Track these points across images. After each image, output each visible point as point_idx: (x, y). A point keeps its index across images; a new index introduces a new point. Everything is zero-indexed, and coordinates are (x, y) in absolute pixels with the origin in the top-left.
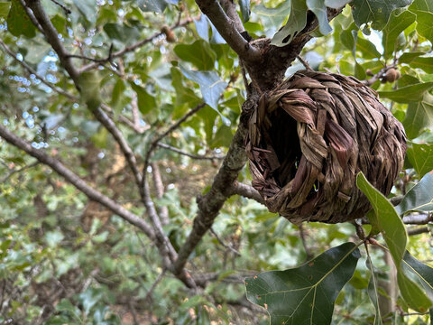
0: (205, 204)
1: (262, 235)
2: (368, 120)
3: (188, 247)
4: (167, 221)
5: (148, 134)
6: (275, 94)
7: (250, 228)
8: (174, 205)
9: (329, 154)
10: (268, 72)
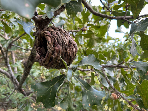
0: (26, 65)
1: (50, 76)
2: (65, 42)
3: (22, 80)
4: (17, 72)
5: (9, 40)
6: (42, 32)
7: (47, 74)
8: (19, 67)
9: (54, 50)
10: (42, 25)
